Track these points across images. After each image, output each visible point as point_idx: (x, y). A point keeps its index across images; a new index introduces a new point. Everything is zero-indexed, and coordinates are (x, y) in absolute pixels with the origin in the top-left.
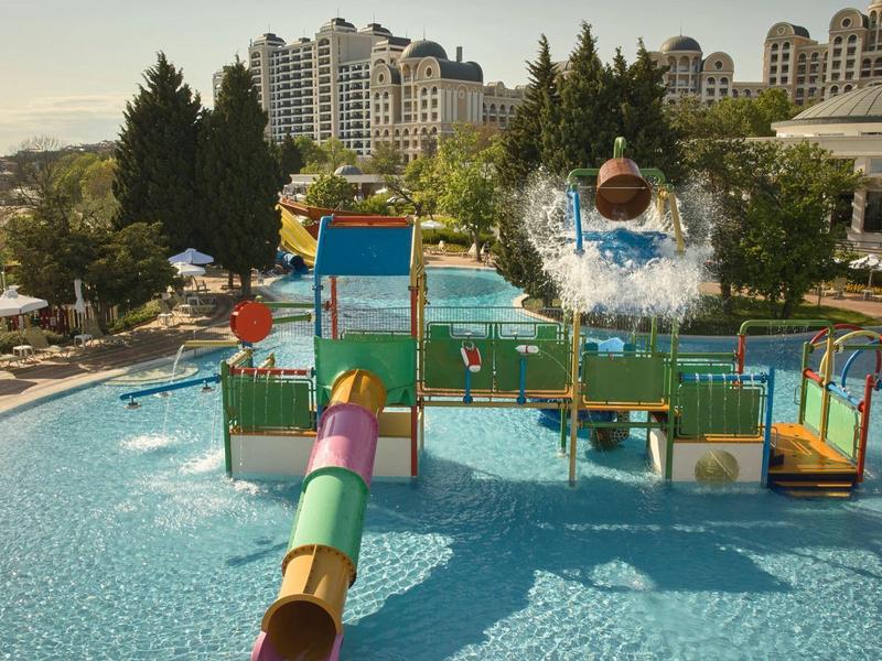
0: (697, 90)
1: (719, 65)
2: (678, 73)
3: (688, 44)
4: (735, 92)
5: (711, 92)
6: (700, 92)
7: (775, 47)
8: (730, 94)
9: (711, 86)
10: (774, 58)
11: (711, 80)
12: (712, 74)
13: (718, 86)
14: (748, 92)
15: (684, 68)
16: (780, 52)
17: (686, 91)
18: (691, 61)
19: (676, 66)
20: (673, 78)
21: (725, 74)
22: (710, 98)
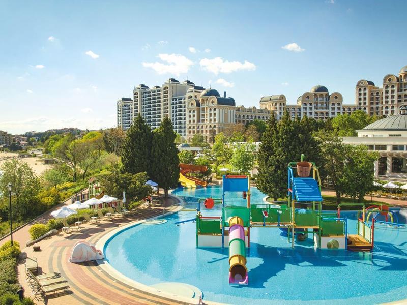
0: (327, 108)
1: (336, 97)
2: (319, 101)
3: (323, 89)
4: (344, 109)
5: (333, 109)
6: (328, 109)
7: (360, 90)
8: (342, 109)
9: (333, 106)
10: (360, 94)
11: (333, 104)
12: (333, 101)
13: (336, 106)
14: (349, 109)
15: (321, 99)
16: (362, 92)
17: (323, 108)
18: (324, 96)
19: (317, 98)
20: (316, 103)
21: (339, 101)
22: (333, 111)
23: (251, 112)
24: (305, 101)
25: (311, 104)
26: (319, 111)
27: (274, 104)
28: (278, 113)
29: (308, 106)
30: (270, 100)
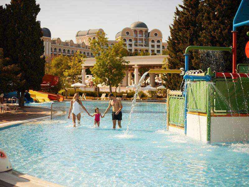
0: (147, 45)
1: (156, 34)
2: (138, 38)
3: (142, 25)
4: (163, 47)
5: (153, 46)
6: (148, 46)
8: (161, 47)
9: (153, 44)
11: (153, 41)
12: (153, 39)
13: (156, 44)
15: (141, 35)
17: (142, 45)
18: (144, 33)
19: (137, 35)
20: (136, 40)
21: (158, 39)
22: (153, 49)
23: (68, 45)
24: (125, 37)
25: (130, 40)
26: (139, 47)
27: (92, 39)
29: (128, 42)
30: (88, 34)
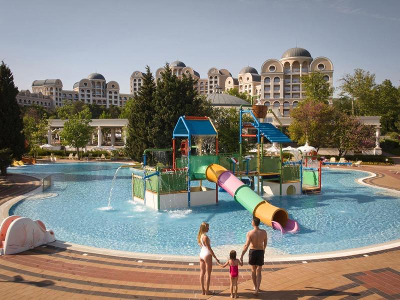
0: (105, 96)
1: (113, 86)
2: (96, 89)
3: (100, 77)
4: (120, 98)
5: (110, 97)
6: (106, 97)
7: (135, 80)
9: (111, 95)
10: (135, 85)
11: (110, 92)
12: (111, 90)
13: (113, 95)
14: (125, 98)
15: (99, 87)
16: (137, 82)
17: (100, 96)
18: (101, 84)
19: (94, 86)
20: (94, 91)
21: (116, 90)
22: (110, 100)
23: (25, 95)
24: (83, 88)
25: (88, 91)
26: (97, 98)
27: (49, 89)
28: (54, 98)
29: (86, 93)
30: (45, 84)
